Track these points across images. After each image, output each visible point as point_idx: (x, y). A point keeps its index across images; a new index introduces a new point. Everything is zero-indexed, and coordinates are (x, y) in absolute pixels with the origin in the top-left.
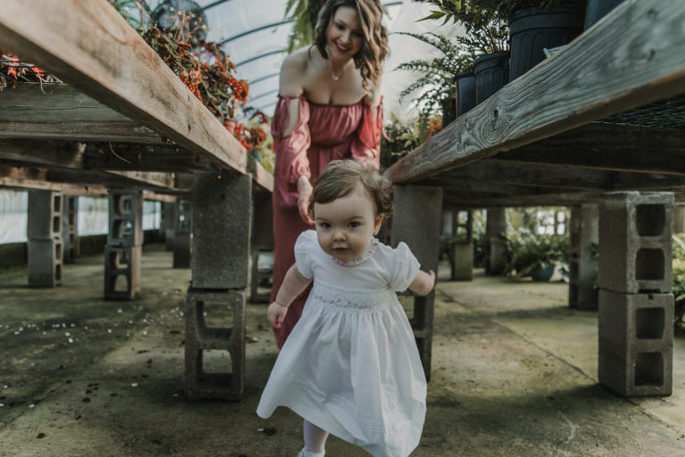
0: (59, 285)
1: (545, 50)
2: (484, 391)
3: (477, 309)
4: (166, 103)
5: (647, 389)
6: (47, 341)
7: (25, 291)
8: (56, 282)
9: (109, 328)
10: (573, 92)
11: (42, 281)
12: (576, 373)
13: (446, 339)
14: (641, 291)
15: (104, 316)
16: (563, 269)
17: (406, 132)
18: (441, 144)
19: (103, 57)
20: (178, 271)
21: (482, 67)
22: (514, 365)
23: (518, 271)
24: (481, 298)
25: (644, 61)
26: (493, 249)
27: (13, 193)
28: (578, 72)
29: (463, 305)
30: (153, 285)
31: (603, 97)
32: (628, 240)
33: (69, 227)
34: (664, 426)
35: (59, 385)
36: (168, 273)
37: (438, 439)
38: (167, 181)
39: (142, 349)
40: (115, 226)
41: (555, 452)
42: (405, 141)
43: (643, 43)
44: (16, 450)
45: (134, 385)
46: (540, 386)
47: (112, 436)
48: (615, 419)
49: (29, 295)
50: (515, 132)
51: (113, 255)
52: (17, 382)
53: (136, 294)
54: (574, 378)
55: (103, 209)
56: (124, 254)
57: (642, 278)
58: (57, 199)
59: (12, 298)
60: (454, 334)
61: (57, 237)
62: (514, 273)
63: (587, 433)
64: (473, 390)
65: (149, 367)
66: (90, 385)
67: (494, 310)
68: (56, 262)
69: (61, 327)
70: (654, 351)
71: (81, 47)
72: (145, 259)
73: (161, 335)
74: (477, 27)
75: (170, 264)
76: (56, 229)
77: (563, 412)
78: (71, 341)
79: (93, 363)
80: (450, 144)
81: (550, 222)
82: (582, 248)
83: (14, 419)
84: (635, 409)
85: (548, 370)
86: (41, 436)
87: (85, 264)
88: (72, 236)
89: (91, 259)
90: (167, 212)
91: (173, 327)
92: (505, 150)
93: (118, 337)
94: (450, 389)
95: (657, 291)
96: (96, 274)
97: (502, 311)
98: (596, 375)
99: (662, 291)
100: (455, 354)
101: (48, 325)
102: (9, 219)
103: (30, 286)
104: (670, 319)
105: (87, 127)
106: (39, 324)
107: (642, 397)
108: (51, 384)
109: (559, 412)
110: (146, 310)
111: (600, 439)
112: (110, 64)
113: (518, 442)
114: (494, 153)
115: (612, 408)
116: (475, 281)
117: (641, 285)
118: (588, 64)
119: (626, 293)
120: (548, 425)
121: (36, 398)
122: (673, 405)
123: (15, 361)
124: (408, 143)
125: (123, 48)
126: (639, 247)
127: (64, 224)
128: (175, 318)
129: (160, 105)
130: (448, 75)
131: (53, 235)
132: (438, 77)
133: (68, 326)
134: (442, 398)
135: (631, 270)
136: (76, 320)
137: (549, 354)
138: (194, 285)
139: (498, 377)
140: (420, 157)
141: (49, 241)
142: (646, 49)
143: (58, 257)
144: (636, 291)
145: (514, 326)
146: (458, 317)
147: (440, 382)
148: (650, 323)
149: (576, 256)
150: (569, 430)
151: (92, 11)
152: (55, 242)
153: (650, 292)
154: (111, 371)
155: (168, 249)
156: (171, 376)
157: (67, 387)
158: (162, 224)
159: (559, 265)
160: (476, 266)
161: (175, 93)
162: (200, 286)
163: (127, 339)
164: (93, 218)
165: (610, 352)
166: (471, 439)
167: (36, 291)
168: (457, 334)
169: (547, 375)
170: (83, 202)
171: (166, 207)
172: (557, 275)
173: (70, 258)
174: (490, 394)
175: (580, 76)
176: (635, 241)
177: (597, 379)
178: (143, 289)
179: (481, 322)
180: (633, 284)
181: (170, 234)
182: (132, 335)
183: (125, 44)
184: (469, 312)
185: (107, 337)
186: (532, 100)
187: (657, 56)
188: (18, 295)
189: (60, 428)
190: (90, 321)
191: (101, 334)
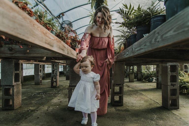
0: (41, 84)
1: (144, 35)
2: (135, 108)
3: (135, 89)
4: (63, 50)
5: (173, 107)
6: (39, 97)
7: (34, 86)
8: (40, 84)
9: (52, 94)
10: (146, 47)
11: (38, 84)
12: (157, 104)
13: (127, 96)
14: (171, 85)
15: (51, 91)
16: (155, 79)
17: (117, 50)
18: (123, 54)
19: (50, 44)
20: (67, 81)
21: (132, 37)
22: (142, 102)
23: (145, 80)
24: (136, 86)
25: (157, 43)
26: (139, 75)
27: (31, 64)
28: (146, 43)
29: (132, 88)
30: (62, 84)
31: (150, 49)
32: (168, 73)
33: (43, 71)
34: (177, 116)
35: (41, 107)
36: (65, 81)
37: (124, 119)
38: (64, 62)
39: (59, 99)
40: (53, 71)
41: (151, 122)
42: (116, 52)
43: (157, 39)
44: (33, 121)
45: (58, 107)
46: (148, 107)
47: (53, 118)
48: (166, 114)
49: (35, 87)
50: (136, 54)
51: (53, 78)
52: (33, 106)
53: (58, 86)
54: (156, 105)
55: (50, 67)
56: (55, 77)
57: (171, 82)
58: (41, 65)
59: (31, 87)
60: (129, 95)
61: (41, 74)
62: (144, 80)
63: (159, 117)
64: (133, 108)
65: (61, 103)
66: (48, 107)
67: (139, 89)
68: (40, 79)
69: (42, 94)
70: (175, 99)
71: (46, 43)
72: (60, 78)
73: (63, 96)
74: (130, 29)
75: (65, 79)
76: (40, 72)
77: (153, 113)
78: (44, 97)
79: (49, 102)
80: (124, 54)
81: (152, 68)
82: (159, 74)
83: (32, 114)
84: (170, 112)
85: (151, 103)
86: (38, 118)
87: (47, 79)
88: (44, 73)
89: (48, 78)
90: (65, 68)
91: (66, 94)
92: (135, 57)
93: (54, 96)
94: (127, 107)
95: (175, 85)
96: (49, 82)
97: (141, 89)
98: (162, 104)
99: (176, 85)
100: (129, 99)
101: (39, 93)
102: (30, 70)
103: (35, 85)
104: (178, 91)
105: (47, 54)
106: (37, 93)
107: (172, 109)
108: (40, 106)
109: (152, 113)
110: (60, 90)
111: (162, 119)
112: (51, 45)
113: (142, 119)
114: (133, 57)
115: (165, 112)
116: (135, 82)
117: (171, 83)
118: (148, 42)
119: (168, 85)
120: (149, 116)
121: (37, 109)
122: (179, 111)
123: (32, 102)
124: (117, 52)
125: (54, 41)
126: (171, 75)
127: (42, 71)
128: (66, 92)
129: (62, 50)
130: (125, 38)
131: (40, 73)
132: (123, 39)
133: (43, 94)
134: (126, 109)
135: (169, 80)
136: (45, 92)
137: (151, 99)
138: (70, 85)
139: (139, 105)
140: (119, 56)
141: (39, 75)
142: (158, 40)
143: (41, 78)
144: (170, 85)
145: (143, 93)
146: (130, 91)
147: (125, 106)
148: (174, 92)
149: (158, 76)
150: (154, 117)
151: (48, 35)
152: (40, 75)
153: (173, 85)
154: (53, 104)
155: (65, 76)
156: (65, 105)
157: (43, 107)
158: (63, 70)
159: (154, 78)
160: (135, 79)
161: (65, 47)
162: (71, 85)
163: (56, 96)
164: (48, 69)
165: (165, 99)
166: (132, 119)
167: (36, 86)
168: (130, 95)
169: (150, 104)
170: (46, 66)
171: (64, 66)
172: (154, 81)
173: (44, 78)
174: (136, 108)
175: (147, 44)
176: (170, 74)
177: (162, 105)
178: (59, 85)
179: (136, 92)
180: (169, 83)
181: (65, 72)
182: (57, 96)
183: (54, 40)
184: (133, 90)
185: (52, 96)
186: (139, 47)
187: (159, 42)
188: (32, 87)
189: (42, 116)
190: (48, 93)
191: (50, 95)
